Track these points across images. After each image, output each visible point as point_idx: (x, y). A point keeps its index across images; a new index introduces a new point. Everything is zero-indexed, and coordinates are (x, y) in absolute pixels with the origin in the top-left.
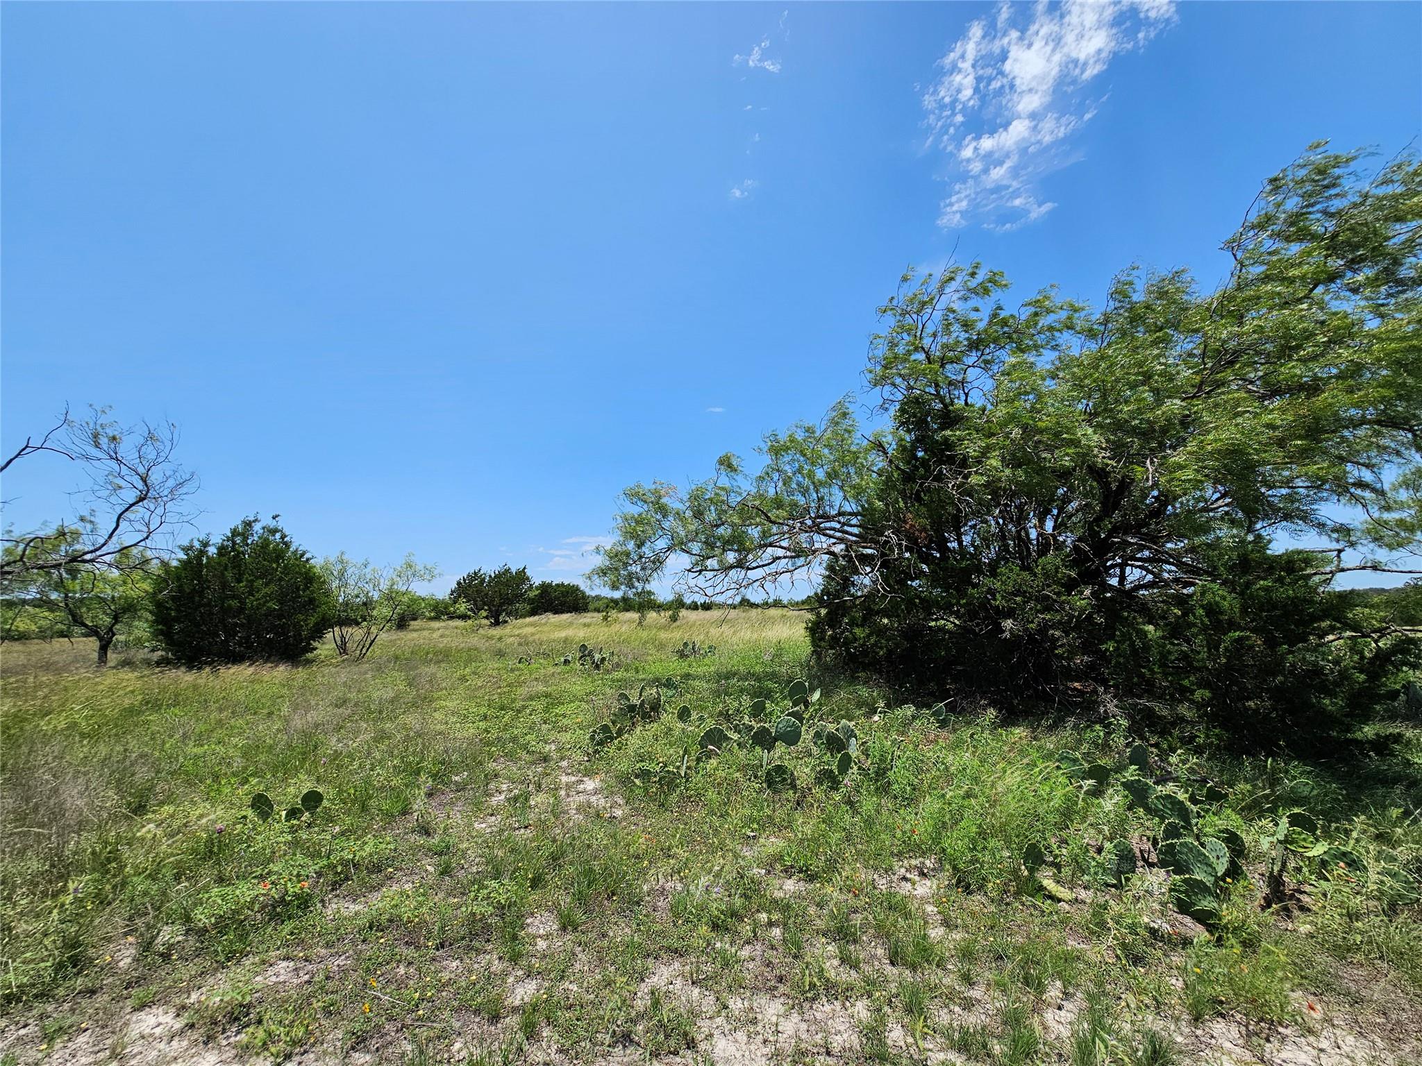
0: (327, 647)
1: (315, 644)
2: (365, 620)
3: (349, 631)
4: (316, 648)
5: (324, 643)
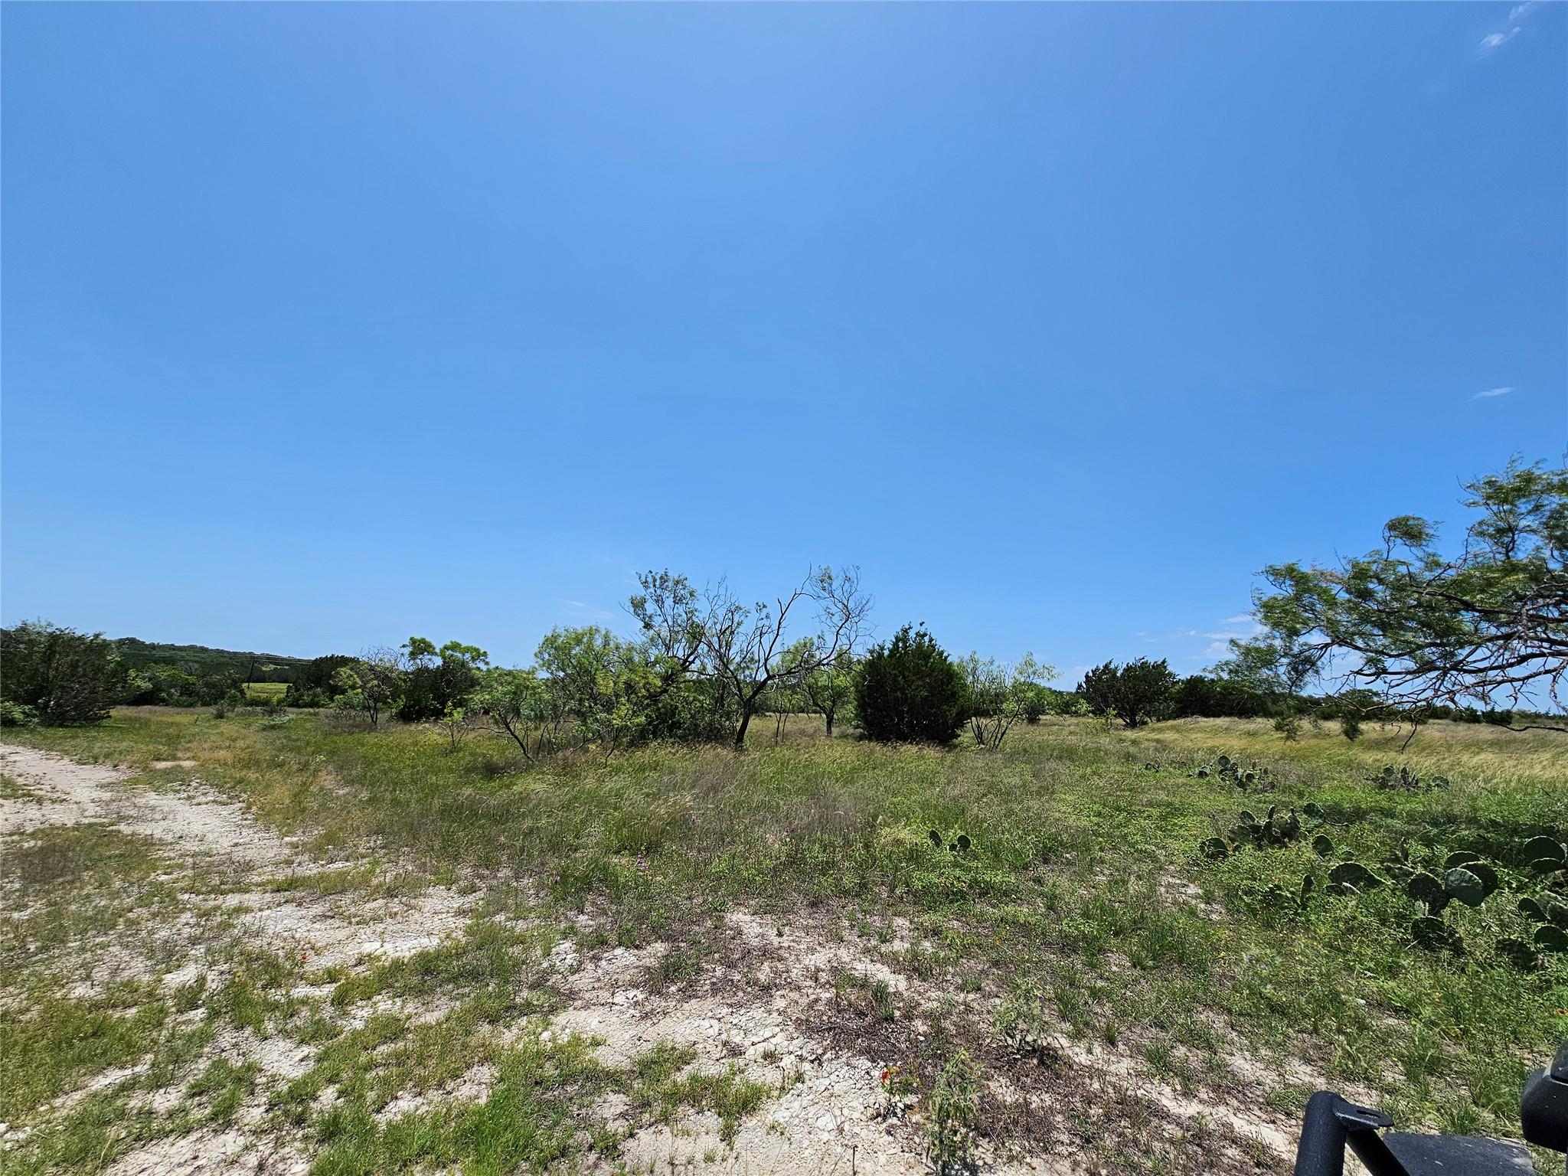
0: (967, 735)
1: (959, 732)
2: (996, 714)
3: (984, 721)
4: (959, 736)
5: (965, 732)
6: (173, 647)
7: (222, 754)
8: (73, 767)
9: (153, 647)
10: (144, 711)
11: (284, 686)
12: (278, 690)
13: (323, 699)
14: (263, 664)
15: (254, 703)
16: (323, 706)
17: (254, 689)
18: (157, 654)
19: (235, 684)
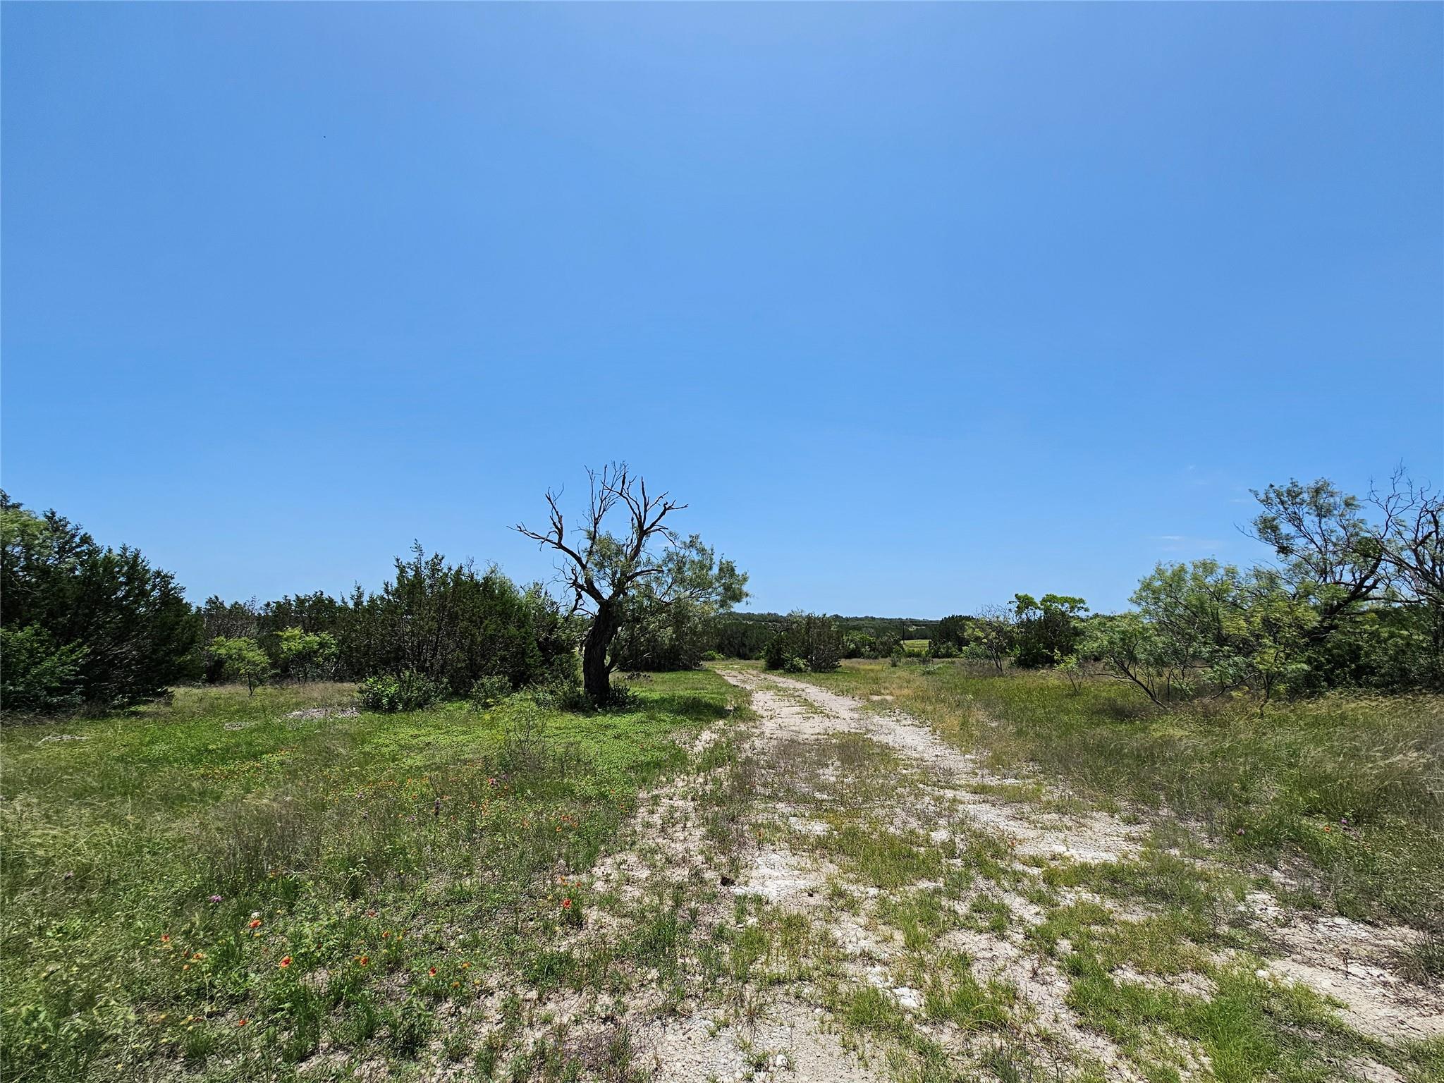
6: (857, 619)
7: (906, 692)
8: (834, 697)
9: (847, 619)
10: (853, 662)
11: (926, 642)
12: (922, 645)
13: (954, 651)
14: (909, 626)
15: (911, 655)
16: (955, 656)
17: (907, 644)
18: (851, 624)
19: (897, 642)
